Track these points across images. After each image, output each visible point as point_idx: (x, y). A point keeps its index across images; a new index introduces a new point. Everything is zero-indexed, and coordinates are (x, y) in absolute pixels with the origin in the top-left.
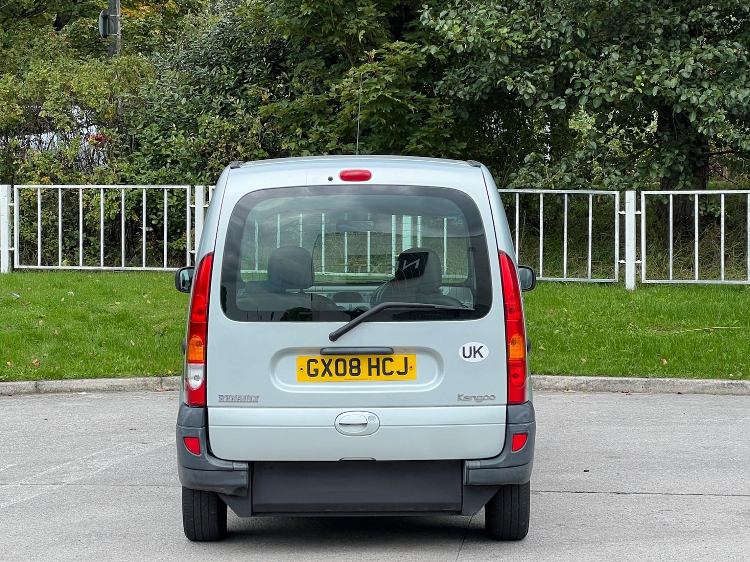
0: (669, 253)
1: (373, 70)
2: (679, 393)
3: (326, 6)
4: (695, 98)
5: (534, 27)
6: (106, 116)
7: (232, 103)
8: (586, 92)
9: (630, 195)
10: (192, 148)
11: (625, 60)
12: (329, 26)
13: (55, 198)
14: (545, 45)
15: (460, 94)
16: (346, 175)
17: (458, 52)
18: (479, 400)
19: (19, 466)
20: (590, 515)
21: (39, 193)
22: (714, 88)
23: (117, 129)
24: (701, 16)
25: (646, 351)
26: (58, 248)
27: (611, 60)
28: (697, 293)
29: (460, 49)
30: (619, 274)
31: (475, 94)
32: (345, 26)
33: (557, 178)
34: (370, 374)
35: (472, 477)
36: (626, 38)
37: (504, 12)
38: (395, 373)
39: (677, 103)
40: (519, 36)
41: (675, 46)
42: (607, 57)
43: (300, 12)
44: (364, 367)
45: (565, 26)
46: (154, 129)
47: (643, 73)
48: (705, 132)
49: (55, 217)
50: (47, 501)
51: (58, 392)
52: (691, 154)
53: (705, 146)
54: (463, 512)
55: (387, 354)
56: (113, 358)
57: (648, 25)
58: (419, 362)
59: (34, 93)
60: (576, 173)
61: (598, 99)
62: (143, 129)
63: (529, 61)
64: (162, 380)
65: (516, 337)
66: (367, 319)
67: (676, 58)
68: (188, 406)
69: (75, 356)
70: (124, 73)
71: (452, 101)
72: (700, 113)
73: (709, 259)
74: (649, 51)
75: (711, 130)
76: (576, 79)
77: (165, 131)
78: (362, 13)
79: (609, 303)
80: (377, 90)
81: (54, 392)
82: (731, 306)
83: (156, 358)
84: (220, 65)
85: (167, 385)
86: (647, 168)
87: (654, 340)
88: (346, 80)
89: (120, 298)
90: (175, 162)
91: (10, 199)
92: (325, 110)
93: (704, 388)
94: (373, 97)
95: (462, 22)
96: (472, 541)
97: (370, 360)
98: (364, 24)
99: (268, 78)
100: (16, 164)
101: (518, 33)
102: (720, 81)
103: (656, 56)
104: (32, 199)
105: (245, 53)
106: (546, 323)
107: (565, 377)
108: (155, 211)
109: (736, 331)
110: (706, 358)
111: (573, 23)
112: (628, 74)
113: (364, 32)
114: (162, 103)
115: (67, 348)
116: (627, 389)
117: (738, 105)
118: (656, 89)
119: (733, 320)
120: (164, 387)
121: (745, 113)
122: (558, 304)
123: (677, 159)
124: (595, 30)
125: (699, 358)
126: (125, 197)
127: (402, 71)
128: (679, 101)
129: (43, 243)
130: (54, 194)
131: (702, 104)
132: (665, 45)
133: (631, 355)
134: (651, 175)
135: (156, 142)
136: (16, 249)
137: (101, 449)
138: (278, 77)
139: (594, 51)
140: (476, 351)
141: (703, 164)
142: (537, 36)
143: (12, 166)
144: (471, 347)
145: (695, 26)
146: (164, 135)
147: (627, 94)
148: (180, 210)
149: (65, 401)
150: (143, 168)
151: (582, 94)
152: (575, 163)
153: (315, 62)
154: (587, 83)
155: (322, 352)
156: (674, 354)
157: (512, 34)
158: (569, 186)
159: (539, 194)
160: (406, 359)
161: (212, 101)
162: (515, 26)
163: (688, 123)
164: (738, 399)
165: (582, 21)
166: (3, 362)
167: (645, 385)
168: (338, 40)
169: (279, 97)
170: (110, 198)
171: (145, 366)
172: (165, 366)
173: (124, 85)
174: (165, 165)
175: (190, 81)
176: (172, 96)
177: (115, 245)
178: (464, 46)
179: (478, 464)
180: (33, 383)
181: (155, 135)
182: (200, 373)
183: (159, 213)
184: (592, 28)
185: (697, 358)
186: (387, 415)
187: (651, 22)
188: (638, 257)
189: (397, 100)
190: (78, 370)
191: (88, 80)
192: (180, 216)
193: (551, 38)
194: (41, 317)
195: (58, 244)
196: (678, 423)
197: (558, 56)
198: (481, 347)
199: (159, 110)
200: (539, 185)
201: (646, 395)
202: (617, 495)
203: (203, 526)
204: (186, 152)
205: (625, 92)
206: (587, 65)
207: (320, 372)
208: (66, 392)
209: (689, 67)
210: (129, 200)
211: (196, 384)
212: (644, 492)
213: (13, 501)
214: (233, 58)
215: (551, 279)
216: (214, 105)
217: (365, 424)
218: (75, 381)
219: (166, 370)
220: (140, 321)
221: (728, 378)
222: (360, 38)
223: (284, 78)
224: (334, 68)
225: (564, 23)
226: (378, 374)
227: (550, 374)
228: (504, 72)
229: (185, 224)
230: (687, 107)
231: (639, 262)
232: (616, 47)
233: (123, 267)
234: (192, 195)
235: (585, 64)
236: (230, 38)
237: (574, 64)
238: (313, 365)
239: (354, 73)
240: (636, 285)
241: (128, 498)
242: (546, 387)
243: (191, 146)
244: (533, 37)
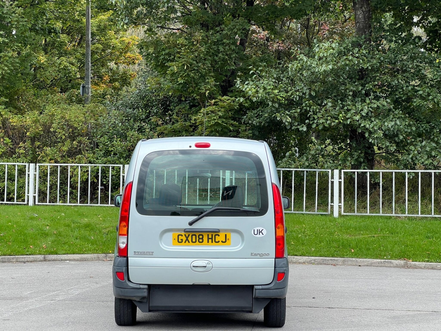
0: (355, 201)
1: (213, 110)
2: (360, 266)
3: (191, 79)
4: (368, 125)
5: (290, 90)
6: (82, 131)
7: (144, 125)
8: (315, 122)
9: (336, 172)
10: (124, 147)
11: (334, 106)
12: (191, 88)
13: (56, 171)
14: (296, 99)
15: (254, 122)
16: (198, 145)
17: (254, 101)
18: (261, 256)
19: (34, 292)
20: (316, 317)
21: (49, 168)
22: (377, 121)
23: (87, 138)
24: (371, 87)
25: (344, 246)
26: (57, 195)
27: (328, 106)
28: (369, 219)
29: (255, 99)
30: (331, 210)
31: (262, 122)
32: (199, 89)
33: (302, 164)
34: (208, 242)
35: (257, 294)
36: (335, 96)
37: (276, 83)
38: (220, 242)
39: (359, 127)
40: (283, 94)
41: (358, 100)
42: (326, 104)
43: (178, 82)
44: (205, 239)
45: (306, 90)
46: (106, 138)
47: (343, 113)
48: (373, 142)
49: (56, 180)
50: (48, 307)
51: (55, 261)
52: (366, 153)
53: (372, 149)
54: (253, 311)
55: (216, 232)
56: (83, 245)
57: (345, 90)
58: (232, 237)
59: (47, 120)
60: (310, 161)
61: (321, 125)
62: (100, 138)
63: (288, 107)
64: (106, 255)
65: (280, 225)
66: (207, 215)
67: (359, 106)
68: (118, 257)
69: (64, 244)
70: (92, 111)
71: (250, 126)
72: (370, 133)
73: (374, 204)
74: (346, 102)
75: (376, 141)
76: (311, 115)
77: (111, 139)
78: (208, 82)
79: (326, 223)
80: (215, 119)
81: (53, 261)
82: (385, 225)
83: (104, 245)
84: (138, 108)
85: (109, 258)
86: (345, 160)
87: (347, 240)
88: (200, 114)
89: (87, 217)
90: (115, 154)
91: (35, 170)
92: (189, 129)
93: (372, 263)
94: (212, 122)
95: (256, 87)
96: (257, 327)
97: (208, 235)
98: (209, 88)
99: (161, 115)
100: (38, 154)
101: (283, 93)
102: (380, 118)
103: (349, 105)
104: (45, 171)
105: (150, 102)
106: (294, 232)
107: (304, 257)
108: (105, 177)
109: (387, 237)
110: (373, 249)
111: (309, 89)
112: (336, 113)
113: (208, 91)
114: (110, 125)
115: (60, 240)
116: (334, 263)
117: (389, 130)
118: (349, 121)
119: (386, 232)
120: (107, 259)
121: (392, 133)
122: (301, 223)
123: (360, 155)
124: (320, 92)
125: (369, 249)
126: (91, 170)
127: (227, 111)
128: (360, 127)
129: (50, 193)
130: (56, 169)
131: (371, 128)
132: (353, 100)
133: (336, 247)
134: (347, 163)
135: (106, 144)
136: (37, 195)
137: (75, 285)
138: (167, 113)
139: (319, 102)
140: (260, 232)
141: (372, 158)
142: (292, 94)
143: (36, 155)
144: (258, 230)
145: (368, 92)
146: (110, 141)
147: (335, 123)
148: (117, 177)
149: (58, 265)
150: (100, 157)
151: (313, 123)
152: (310, 157)
153: (184, 106)
154: (316, 117)
155: (185, 231)
156: (357, 247)
157: (280, 93)
158: (307, 167)
159: (292, 171)
160: (226, 235)
161: (134, 125)
162: (282, 90)
163: (364, 138)
164: (388, 269)
165: (314, 87)
166: (29, 246)
167: (343, 261)
168: (196, 95)
169: (167, 123)
170: (83, 170)
171: (98, 249)
172: (108, 249)
173: (91, 117)
174: (110, 156)
175: (124, 115)
176: (115, 122)
177: (85, 195)
178: (256, 98)
179: (261, 287)
180: (43, 256)
181: (106, 141)
182: (125, 241)
183: (107, 179)
184: (318, 91)
185: (368, 249)
186: (216, 262)
187: (347, 89)
188: (340, 202)
189: (224, 124)
190: (65, 250)
191: (74, 114)
192: (117, 180)
193: (299, 95)
194: (48, 225)
195: (57, 193)
196: (359, 278)
197: (302, 104)
198: (263, 230)
199: (108, 129)
200: (293, 166)
201: (343, 266)
202: (329, 309)
203: (125, 317)
204: (121, 149)
205: (334, 122)
206: (316, 109)
207: (184, 241)
208: (59, 261)
209: (366, 110)
210: (93, 172)
211: (123, 246)
212: (342, 307)
213: (31, 307)
214: (144, 104)
215: (297, 212)
216: (135, 127)
217: (205, 267)
218: (63, 255)
219: (108, 251)
220: (97, 227)
221: (383, 259)
222: (207, 94)
223: (169, 114)
224: (194, 109)
225: (305, 88)
226: (212, 242)
227: (296, 255)
228: (276, 111)
229: (120, 184)
230: (364, 130)
231: (340, 204)
232: (330, 100)
233: (89, 204)
234: (123, 170)
235: (315, 108)
236: (144, 95)
237: (310, 108)
238: (180, 237)
239: (204, 111)
240: (339, 215)
241: (88, 307)
242: (294, 262)
243: (123, 146)
244: (290, 95)
